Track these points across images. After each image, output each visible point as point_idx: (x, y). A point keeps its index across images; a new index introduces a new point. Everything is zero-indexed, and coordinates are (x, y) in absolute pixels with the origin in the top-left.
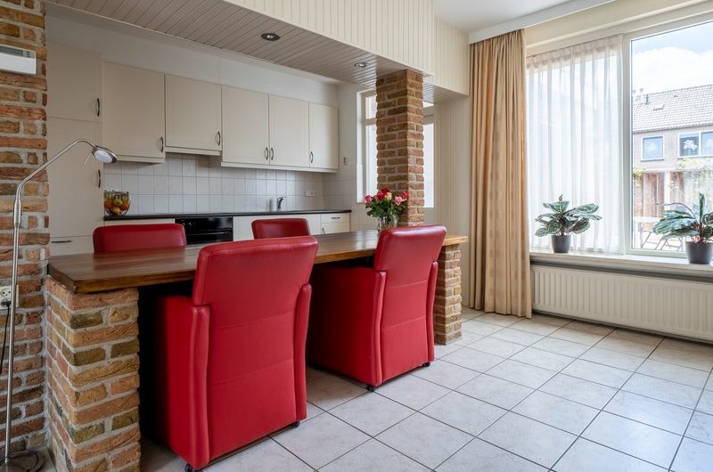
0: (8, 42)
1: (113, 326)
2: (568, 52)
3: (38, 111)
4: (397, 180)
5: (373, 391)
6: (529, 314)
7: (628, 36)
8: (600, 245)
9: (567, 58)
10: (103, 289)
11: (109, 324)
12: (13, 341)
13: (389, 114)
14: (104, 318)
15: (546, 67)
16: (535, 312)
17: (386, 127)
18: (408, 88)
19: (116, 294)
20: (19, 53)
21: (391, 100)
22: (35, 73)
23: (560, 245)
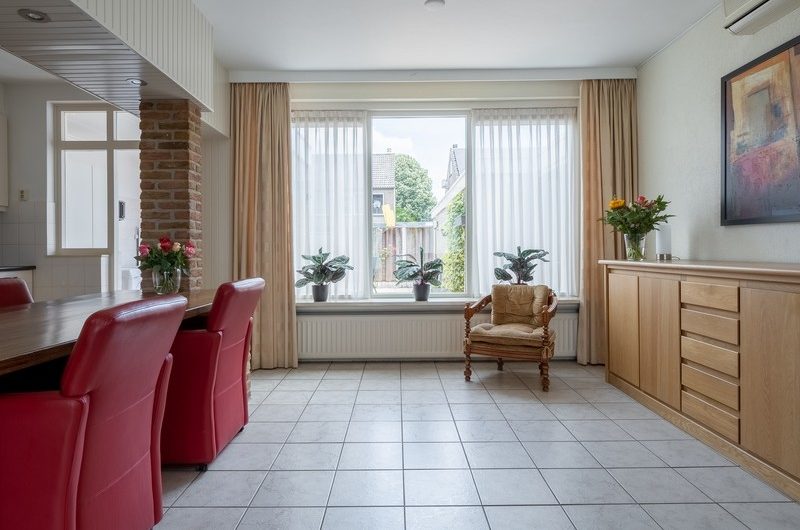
2: (323, 115)
4: (174, 227)
5: (206, 470)
6: (296, 364)
7: (371, 114)
8: (350, 292)
9: (322, 120)
13: (159, 147)
15: (303, 124)
16: (301, 362)
17: (157, 163)
18: (189, 121)
21: (164, 131)
23: (320, 294)
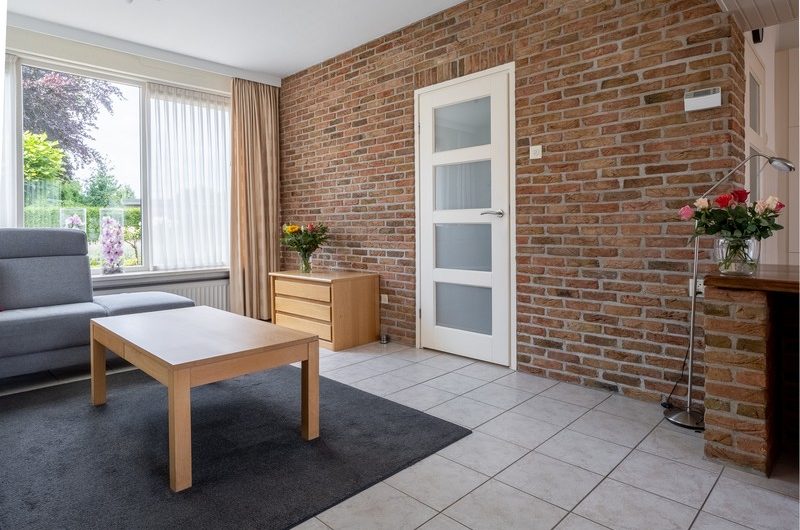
0: (702, 87)
1: (739, 321)
3: (724, 136)
10: (727, 286)
11: (736, 319)
12: (694, 322)
14: (731, 312)
19: (742, 294)
20: (707, 93)
22: (719, 104)
